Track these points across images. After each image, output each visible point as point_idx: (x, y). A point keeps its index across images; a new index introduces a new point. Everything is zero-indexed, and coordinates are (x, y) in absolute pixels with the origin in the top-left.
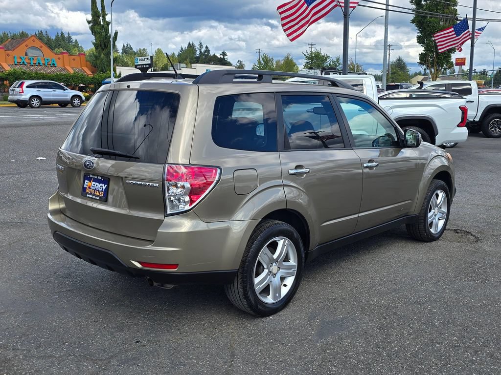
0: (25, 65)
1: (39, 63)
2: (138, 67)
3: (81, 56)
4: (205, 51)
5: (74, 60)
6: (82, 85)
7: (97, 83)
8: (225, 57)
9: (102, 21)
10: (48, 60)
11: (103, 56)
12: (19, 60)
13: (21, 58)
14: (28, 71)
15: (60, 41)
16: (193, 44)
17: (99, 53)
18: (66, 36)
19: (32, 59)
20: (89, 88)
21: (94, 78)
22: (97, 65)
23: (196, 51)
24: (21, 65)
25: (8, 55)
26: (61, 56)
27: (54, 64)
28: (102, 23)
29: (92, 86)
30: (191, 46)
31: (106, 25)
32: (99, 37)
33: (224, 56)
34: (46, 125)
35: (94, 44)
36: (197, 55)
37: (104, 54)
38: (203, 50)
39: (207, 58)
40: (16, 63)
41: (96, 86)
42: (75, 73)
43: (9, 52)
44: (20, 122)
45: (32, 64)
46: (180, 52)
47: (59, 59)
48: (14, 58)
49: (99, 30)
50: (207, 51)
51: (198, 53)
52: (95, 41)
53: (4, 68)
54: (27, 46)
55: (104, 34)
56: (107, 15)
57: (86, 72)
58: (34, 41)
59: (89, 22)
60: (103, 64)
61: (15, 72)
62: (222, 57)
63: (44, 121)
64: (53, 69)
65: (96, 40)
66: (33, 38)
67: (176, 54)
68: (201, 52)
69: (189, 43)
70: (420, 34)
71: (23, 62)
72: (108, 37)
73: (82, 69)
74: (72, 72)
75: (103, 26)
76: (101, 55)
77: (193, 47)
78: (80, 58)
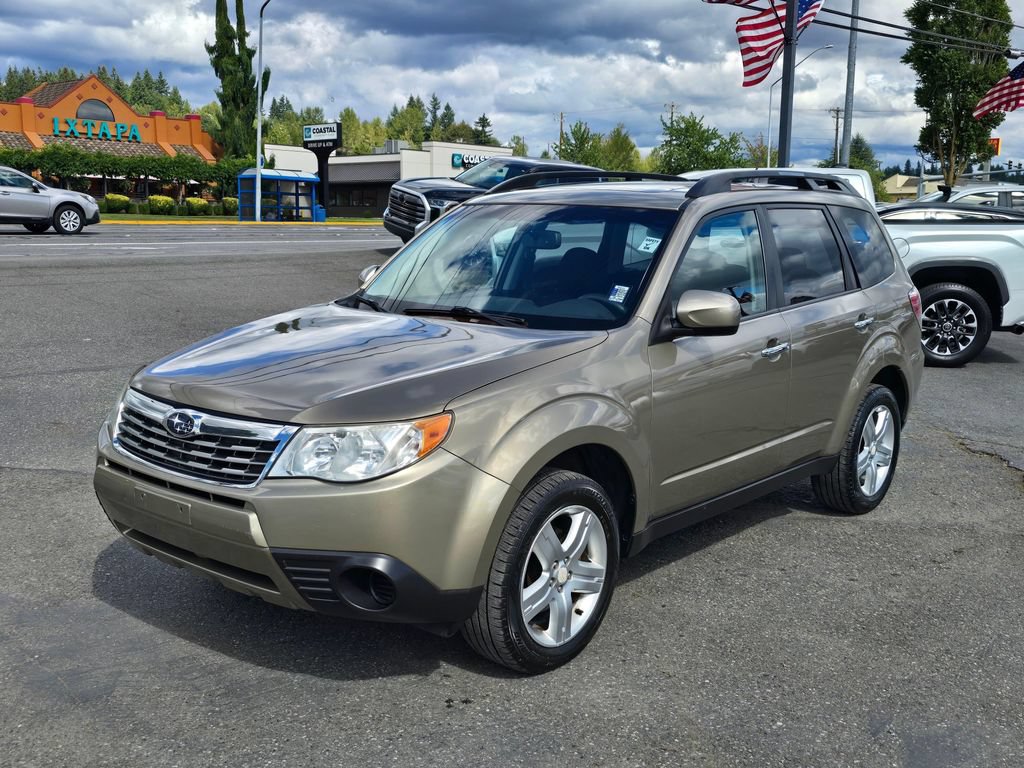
0: (76, 137)
1: (105, 135)
2: (310, 145)
3: (192, 121)
4: (445, 116)
5: (177, 128)
6: (192, 182)
7: (225, 178)
8: (487, 129)
9: (236, 47)
10: (122, 127)
11: (237, 121)
12: (63, 127)
13: (67, 122)
14: (82, 150)
15: (143, 90)
16: (418, 100)
17: (230, 115)
18: (155, 78)
19: (89, 125)
20: (209, 188)
21: (218, 167)
22: (225, 140)
23: (426, 115)
24: (66, 137)
25: (41, 116)
26: (150, 121)
27: (135, 137)
28: (237, 52)
29: (214, 184)
30: (414, 104)
31: (245, 57)
32: (232, 80)
33: (483, 127)
34: (142, 264)
35: (219, 95)
36: (427, 124)
37: (240, 117)
38: (440, 113)
39: (448, 129)
40: (57, 133)
41: (222, 186)
42: (179, 156)
43: (44, 111)
44: (84, 258)
45: (90, 135)
46: (392, 117)
47: (146, 125)
48: (53, 121)
49: (230, 67)
50: (449, 114)
51: (429, 118)
52: (221, 90)
53: (32, 143)
54: (79, 97)
55: (241, 75)
56: (248, 35)
57: (201, 155)
58: (94, 87)
59: (210, 50)
60: (239, 138)
61: (54, 153)
62: (480, 128)
63: (132, 257)
64: (133, 146)
65: (224, 87)
66: (93, 81)
67: (384, 120)
68: (435, 116)
69: (412, 99)
70: (921, 86)
71: (72, 132)
72: (249, 81)
73: (194, 148)
74: (172, 153)
75: (239, 59)
76: (233, 119)
77: (420, 107)
78: (190, 126)
